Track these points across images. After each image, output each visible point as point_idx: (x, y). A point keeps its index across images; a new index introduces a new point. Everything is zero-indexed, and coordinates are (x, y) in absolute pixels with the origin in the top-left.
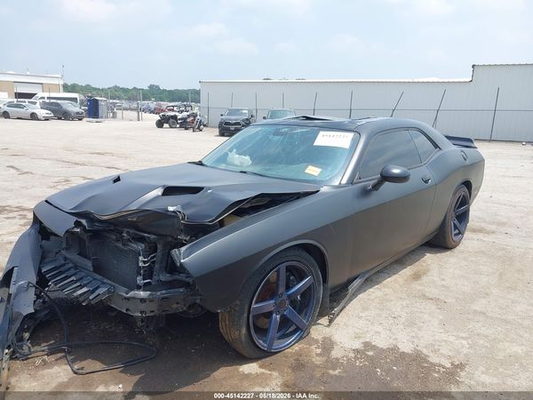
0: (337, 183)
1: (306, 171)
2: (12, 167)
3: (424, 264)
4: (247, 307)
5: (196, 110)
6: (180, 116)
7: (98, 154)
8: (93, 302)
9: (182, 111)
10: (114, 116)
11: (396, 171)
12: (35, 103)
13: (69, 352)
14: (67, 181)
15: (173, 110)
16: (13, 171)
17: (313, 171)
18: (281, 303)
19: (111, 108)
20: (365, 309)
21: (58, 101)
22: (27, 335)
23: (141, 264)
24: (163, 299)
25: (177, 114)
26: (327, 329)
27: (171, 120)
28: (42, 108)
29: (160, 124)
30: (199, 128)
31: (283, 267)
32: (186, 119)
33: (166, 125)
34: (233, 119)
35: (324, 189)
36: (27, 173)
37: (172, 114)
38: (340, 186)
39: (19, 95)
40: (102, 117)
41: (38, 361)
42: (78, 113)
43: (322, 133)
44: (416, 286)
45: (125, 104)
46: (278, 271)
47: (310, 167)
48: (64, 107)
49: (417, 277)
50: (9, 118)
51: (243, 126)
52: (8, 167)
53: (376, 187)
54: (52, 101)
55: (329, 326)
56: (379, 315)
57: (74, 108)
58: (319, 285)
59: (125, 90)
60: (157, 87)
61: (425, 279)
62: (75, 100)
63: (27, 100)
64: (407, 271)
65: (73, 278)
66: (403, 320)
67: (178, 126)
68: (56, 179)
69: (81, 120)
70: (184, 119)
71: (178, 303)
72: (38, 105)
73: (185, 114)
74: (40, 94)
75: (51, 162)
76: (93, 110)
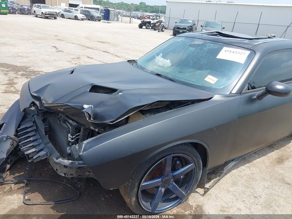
0: (228, 93)
1: (206, 79)
2: (55, 47)
3: (288, 150)
4: (137, 184)
5: (162, 19)
6: (152, 22)
7: (102, 42)
8: (35, 161)
9: (154, 19)
10: (117, 20)
11: (280, 87)
12: (77, 10)
13: (27, 185)
14: (79, 58)
15: (149, 18)
16: (54, 49)
17: (211, 80)
18: (166, 180)
19: (117, 15)
20: (234, 184)
21: (90, 10)
22: (8, 166)
23: (69, 139)
24: (78, 168)
25: (151, 20)
26: (202, 198)
27: (147, 24)
28: (81, 13)
29: (141, 26)
30: (162, 30)
31: (169, 158)
32: (156, 24)
33: (144, 27)
34: (182, 25)
35: (216, 97)
36: (60, 51)
37: (148, 20)
38: (231, 95)
39: (71, 5)
40: (111, 20)
41: (7, 187)
42: (98, 17)
43: (225, 48)
44: (279, 169)
45: (125, 13)
46: (166, 160)
47: (209, 76)
48: (92, 13)
49: (280, 161)
50: (64, 18)
51: (188, 30)
52: (53, 47)
53: (260, 97)
54: (86, 9)
55: (203, 195)
56: (244, 192)
57: (96, 14)
58: (199, 170)
59: (127, 5)
60: (145, 3)
61: (287, 164)
62: (98, 9)
63: (74, 8)
64: (274, 154)
65: (31, 139)
66: (262, 200)
67: (151, 28)
68: (72, 57)
69: (99, 21)
70: (154, 24)
71: (89, 172)
72: (79, 12)
73: (156, 21)
74: (81, 5)
75: (75, 45)
76: (107, 16)
